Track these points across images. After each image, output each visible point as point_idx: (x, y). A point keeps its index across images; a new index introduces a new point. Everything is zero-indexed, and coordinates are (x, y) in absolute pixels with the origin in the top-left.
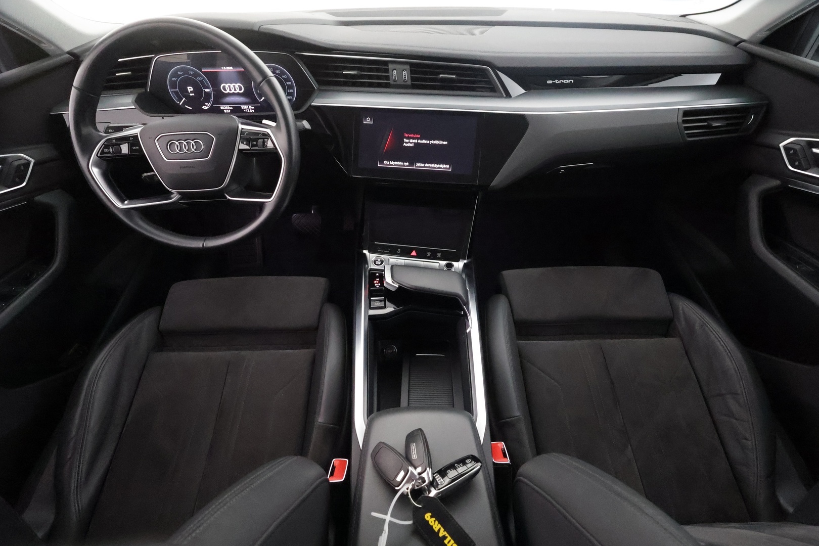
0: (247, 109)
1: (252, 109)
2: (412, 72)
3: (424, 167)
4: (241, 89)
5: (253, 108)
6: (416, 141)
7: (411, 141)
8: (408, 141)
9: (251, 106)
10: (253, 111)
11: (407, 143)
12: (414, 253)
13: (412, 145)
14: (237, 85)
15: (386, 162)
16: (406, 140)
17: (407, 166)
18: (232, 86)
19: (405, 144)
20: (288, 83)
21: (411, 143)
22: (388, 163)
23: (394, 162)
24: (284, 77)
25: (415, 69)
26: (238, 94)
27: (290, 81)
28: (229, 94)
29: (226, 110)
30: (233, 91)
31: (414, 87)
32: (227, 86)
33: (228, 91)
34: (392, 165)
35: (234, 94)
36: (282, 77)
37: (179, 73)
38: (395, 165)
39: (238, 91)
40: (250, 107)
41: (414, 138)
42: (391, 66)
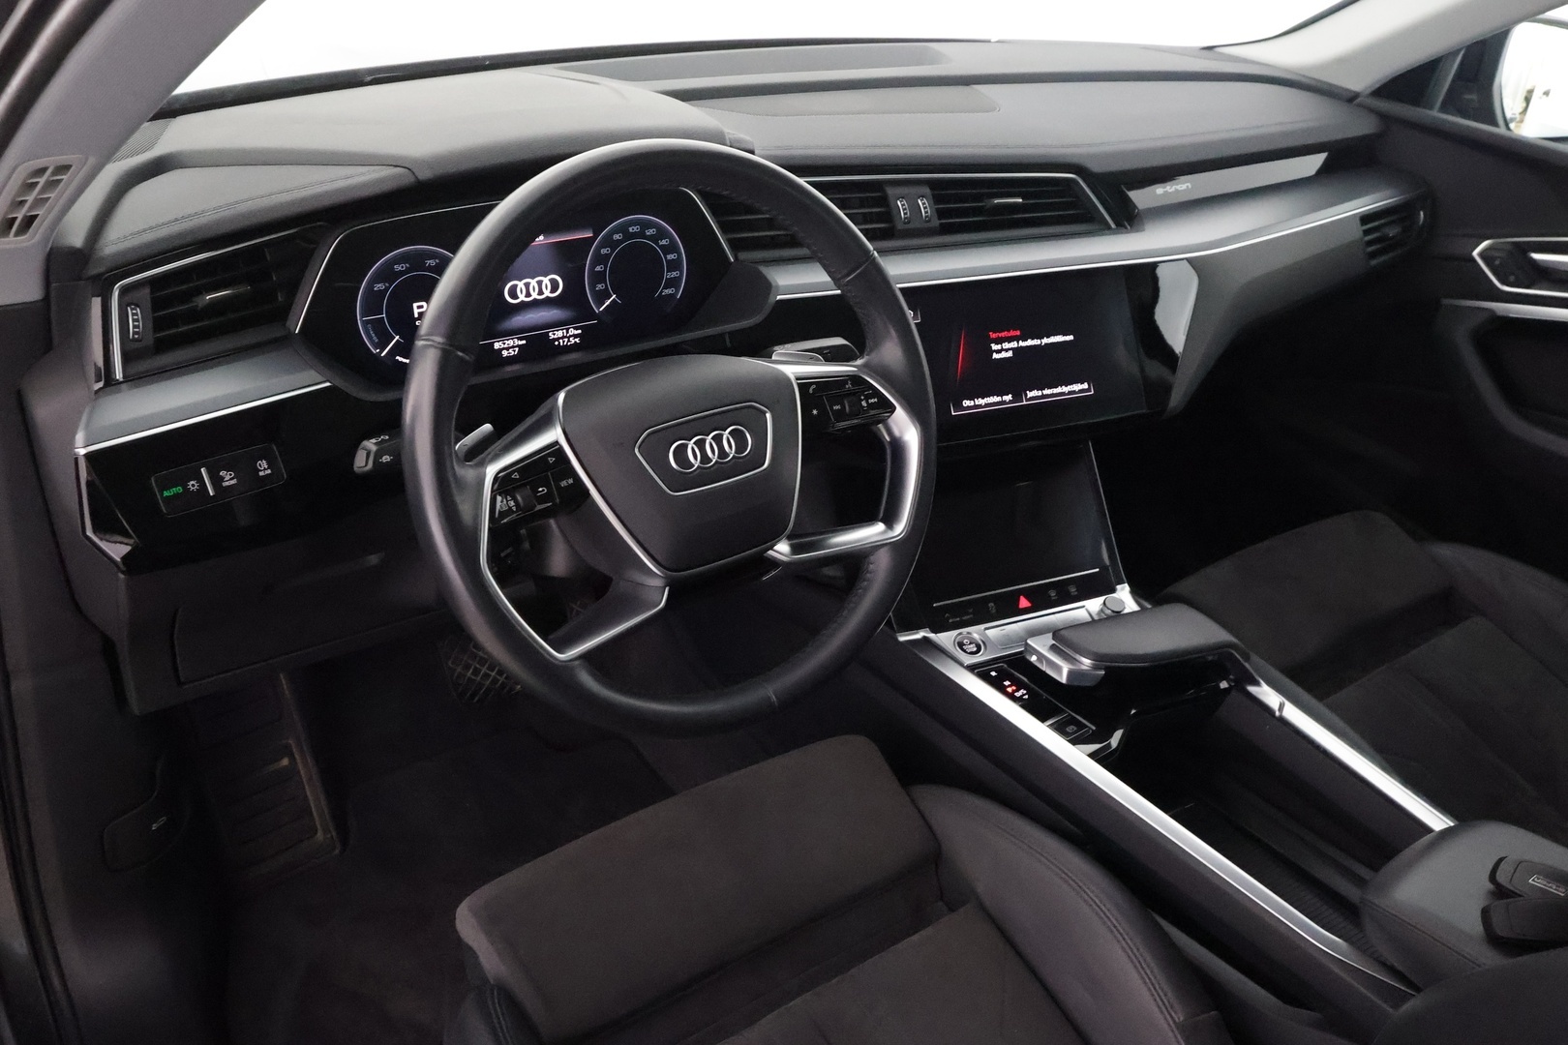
0: (563, 337)
1: (575, 336)
2: (937, 199)
3: (1043, 396)
4: (554, 286)
5: (579, 331)
6: (1014, 344)
7: (1006, 345)
8: (999, 347)
9: (576, 328)
10: (577, 340)
11: (999, 352)
12: (1024, 603)
13: (1010, 354)
14: (546, 280)
15: (967, 403)
16: (995, 347)
17: (1010, 402)
18: (533, 282)
19: (995, 356)
20: (670, 257)
21: (1007, 350)
22: (972, 403)
23: (983, 398)
24: (664, 242)
25: (940, 192)
26: (548, 302)
27: (675, 249)
28: (524, 306)
29: (507, 349)
30: (535, 295)
31: (946, 230)
32: (521, 284)
33: (522, 297)
34: (980, 406)
35: (536, 304)
36: (657, 244)
37: (398, 268)
38: (987, 405)
39: (547, 293)
40: (572, 332)
41: (1010, 340)
42: (890, 191)
